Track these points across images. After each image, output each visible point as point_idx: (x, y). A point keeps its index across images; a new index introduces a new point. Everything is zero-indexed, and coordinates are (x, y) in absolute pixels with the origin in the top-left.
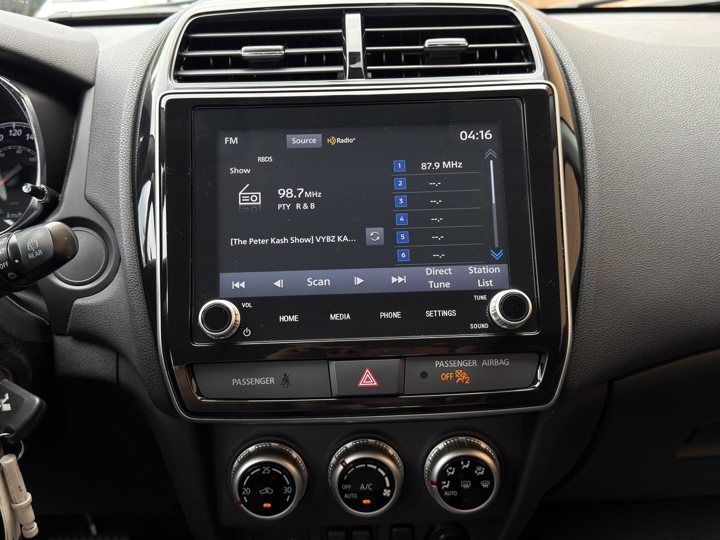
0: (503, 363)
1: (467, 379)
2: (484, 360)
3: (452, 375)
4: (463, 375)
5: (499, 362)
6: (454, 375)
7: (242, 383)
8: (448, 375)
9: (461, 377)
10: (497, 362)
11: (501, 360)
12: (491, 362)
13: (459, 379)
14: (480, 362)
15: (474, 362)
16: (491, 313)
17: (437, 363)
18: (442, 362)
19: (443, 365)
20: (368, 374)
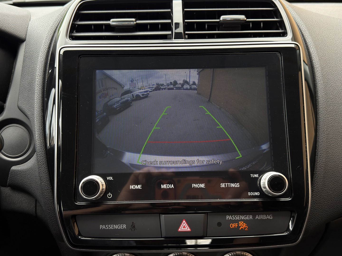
0: (268, 217)
1: (246, 227)
2: (257, 216)
3: (237, 225)
4: (244, 225)
5: (266, 217)
6: (238, 225)
7: (106, 228)
8: (234, 225)
9: (242, 226)
10: (265, 217)
11: (268, 215)
12: (261, 217)
13: (241, 227)
14: (254, 217)
15: (251, 216)
16: (262, 186)
17: (228, 217)
18: (230, 216)
19: (231, 218)
20: (184, 223)
